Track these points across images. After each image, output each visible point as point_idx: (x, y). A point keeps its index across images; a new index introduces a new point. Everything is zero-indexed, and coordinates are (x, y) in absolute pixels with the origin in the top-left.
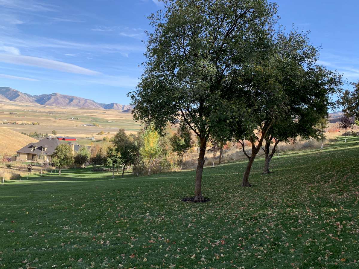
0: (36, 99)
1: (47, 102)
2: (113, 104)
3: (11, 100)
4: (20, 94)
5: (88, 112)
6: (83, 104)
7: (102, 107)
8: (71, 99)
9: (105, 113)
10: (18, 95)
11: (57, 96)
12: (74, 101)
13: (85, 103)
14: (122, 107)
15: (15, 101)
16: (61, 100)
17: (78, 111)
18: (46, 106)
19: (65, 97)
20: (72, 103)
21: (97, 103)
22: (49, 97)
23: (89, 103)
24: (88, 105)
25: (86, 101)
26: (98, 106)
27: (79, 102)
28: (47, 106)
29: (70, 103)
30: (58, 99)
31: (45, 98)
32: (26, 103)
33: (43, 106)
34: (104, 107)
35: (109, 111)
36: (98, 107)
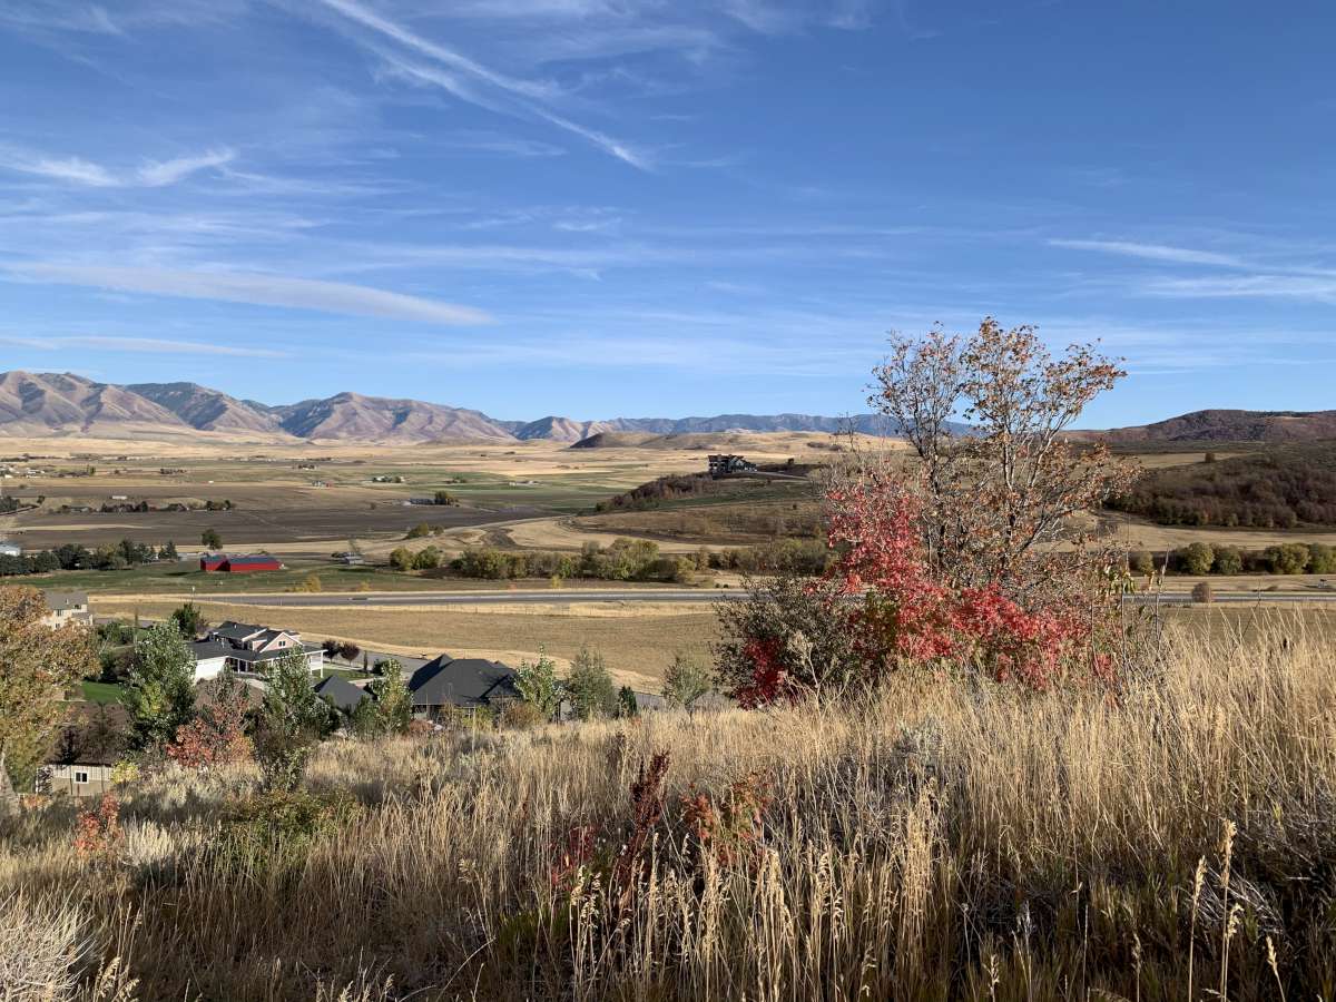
0: (281, 420)
1: (320, 428)
2: (550, 420)
3: (199, 426)
4: (229, 405)
5: (454, 454)
6: (443, 425)
7: (512, 434)
8: (402, 413)
9: (513, 453)
10: (223, 409)
11: (352, 403)
12: (411, 417)
13: (449, 425)
14: (581, 428)
15: (212, 430)
16: (366, 417)
17: (418, 452)
18: (315, 442)
19: (380, 404)
20: (404, 424)
21: (496, 420)
22: (323, 409)
23: (465, 422)
24: (462, 430)
25: (453, 415)
26: (498, 431)
27: (431, 421)
28: (318, 442)
29: (399, 426)
30: (355, 414)
31: (311, 414)
32: (247, 434)
33: (304, 440)
34: (517, 433)
35: (527, 444)
36: (495, 434)
